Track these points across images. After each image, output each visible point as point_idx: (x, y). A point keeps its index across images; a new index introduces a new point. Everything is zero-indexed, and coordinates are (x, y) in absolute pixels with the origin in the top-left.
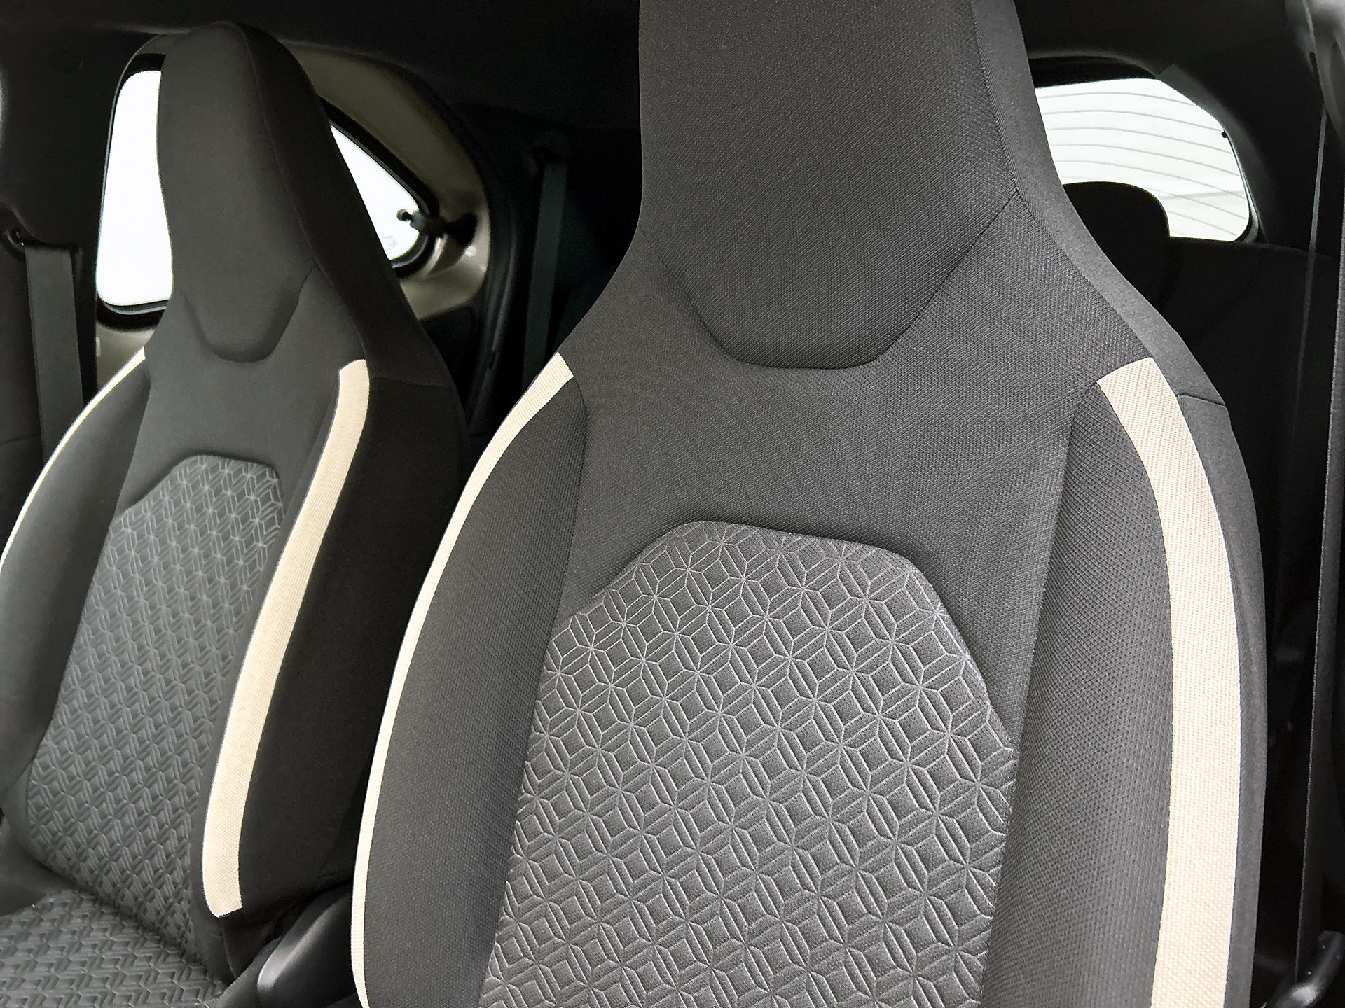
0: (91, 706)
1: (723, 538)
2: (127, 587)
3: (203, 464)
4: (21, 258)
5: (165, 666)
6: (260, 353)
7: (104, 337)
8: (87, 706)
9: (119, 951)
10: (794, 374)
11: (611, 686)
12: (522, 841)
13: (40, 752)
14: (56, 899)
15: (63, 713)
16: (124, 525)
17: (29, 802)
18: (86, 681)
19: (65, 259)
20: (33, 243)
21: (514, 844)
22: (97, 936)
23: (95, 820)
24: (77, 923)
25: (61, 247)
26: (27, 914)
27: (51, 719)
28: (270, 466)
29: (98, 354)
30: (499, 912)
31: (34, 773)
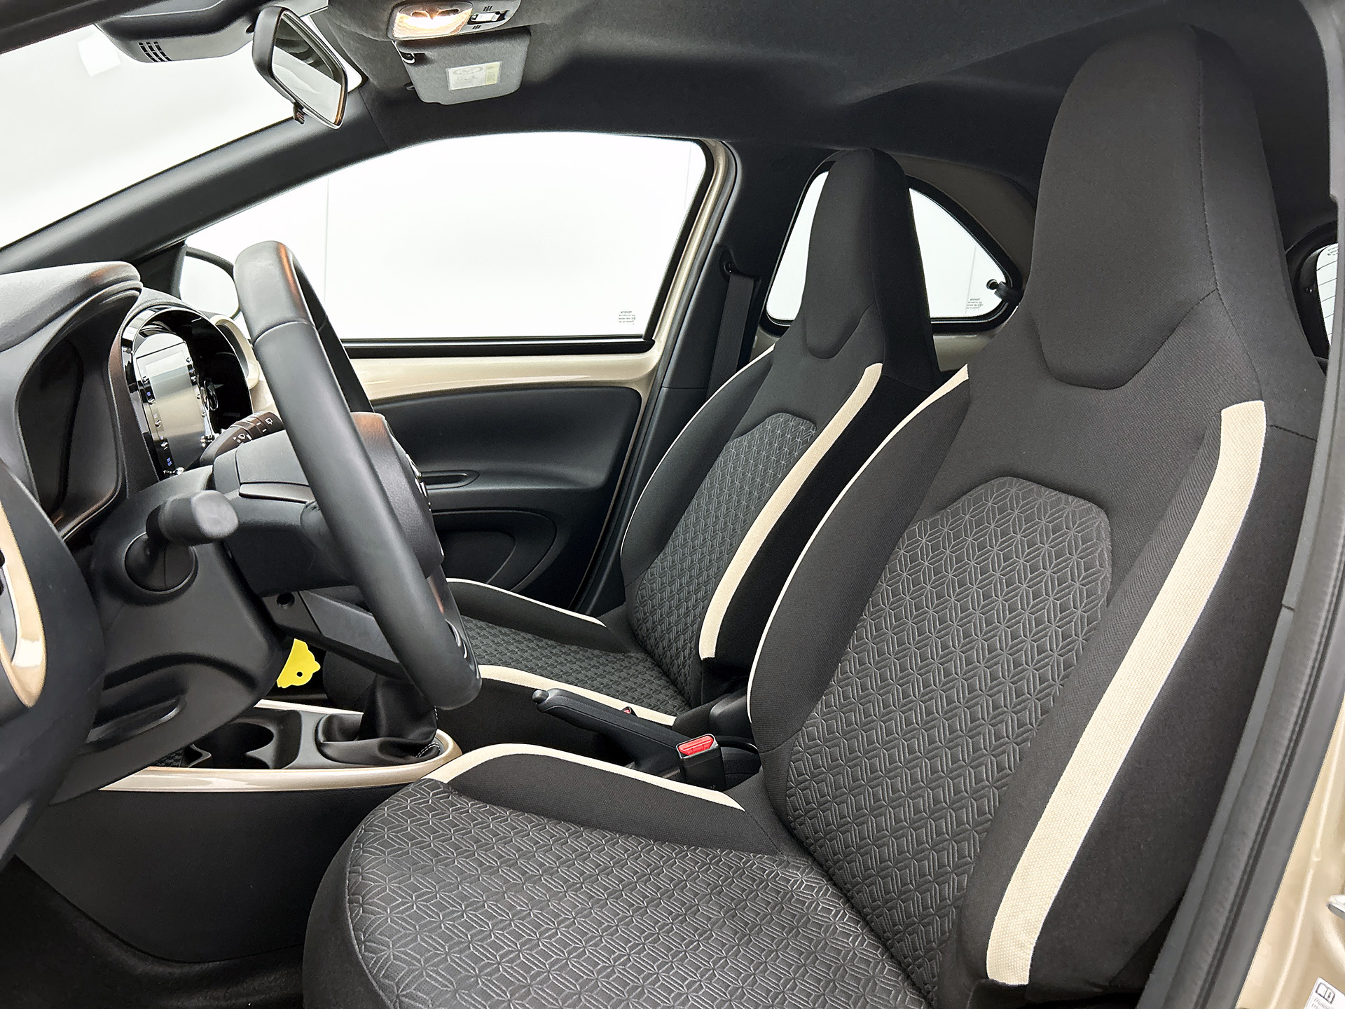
0: (684, 546)
1: (1014, 488)
2: (722, 481)
3: (782, 418)
4: (727, 279)
5: (724, 529)
6: (830, 354)
7: (760, 335)
8: (682, 545)
9: (654, 687)
10: (1079, 390)
11: (926, 563)
12: (854, 641)
13: (652, 565)
14: (635, 655)
15: (669, 548)
16: (732, 446)
17: (639, 592)
18: (686, 531)
19: (750, 283)
20: (737, 272)
21: (849, 643)
22: (647, 677)
23: (666, 609)
24: (640, 668)
25: (751, 276)
26: (620, 656)
27: (664, 548)
28: (814, 423)
29: (754, 347)
30: (830, 680)
31: (646, 577)
